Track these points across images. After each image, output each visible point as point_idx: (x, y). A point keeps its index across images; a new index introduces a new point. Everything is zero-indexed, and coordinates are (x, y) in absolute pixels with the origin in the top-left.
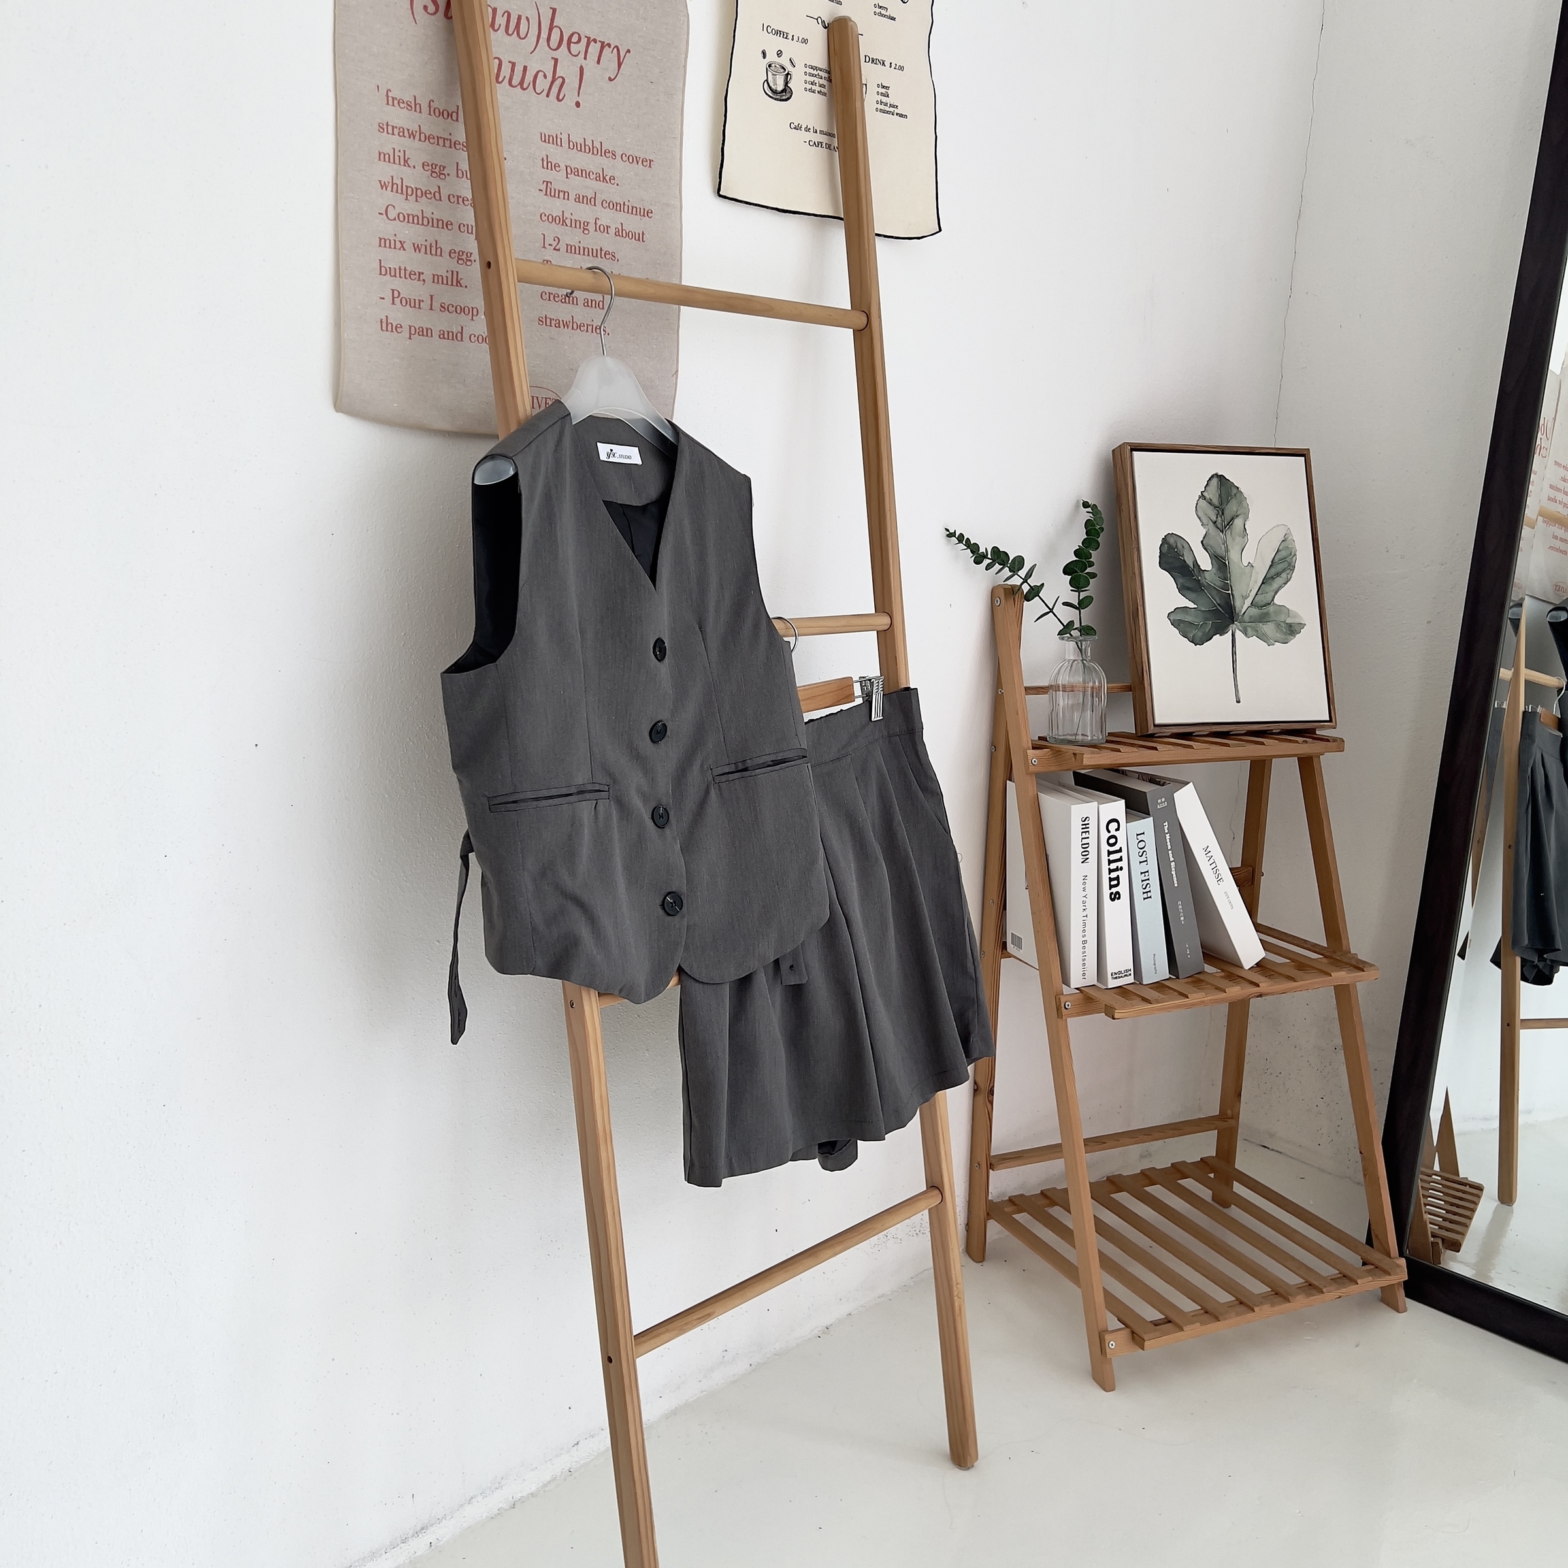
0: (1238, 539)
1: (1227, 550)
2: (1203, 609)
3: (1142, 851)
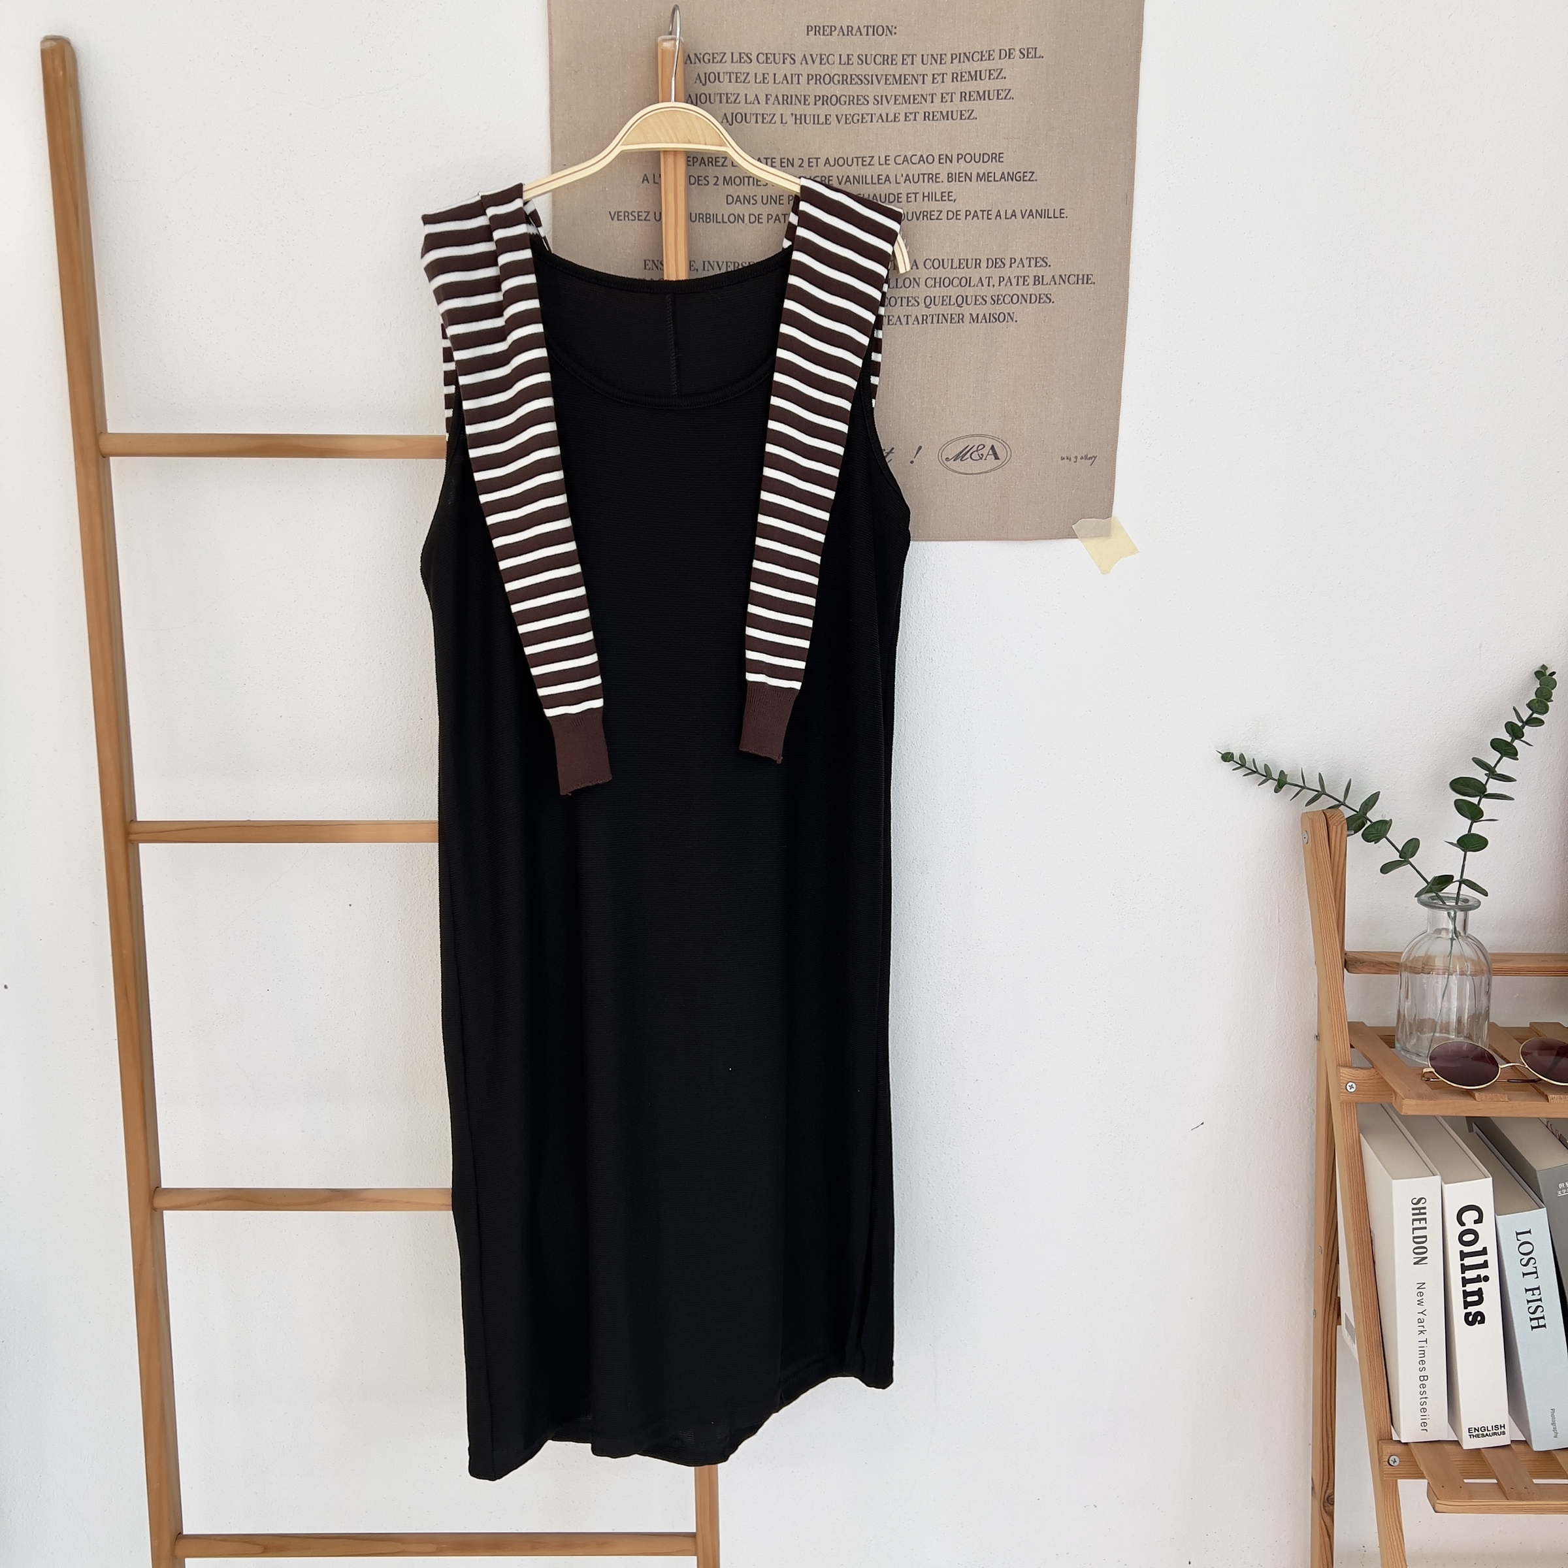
3: (1527, 1258)
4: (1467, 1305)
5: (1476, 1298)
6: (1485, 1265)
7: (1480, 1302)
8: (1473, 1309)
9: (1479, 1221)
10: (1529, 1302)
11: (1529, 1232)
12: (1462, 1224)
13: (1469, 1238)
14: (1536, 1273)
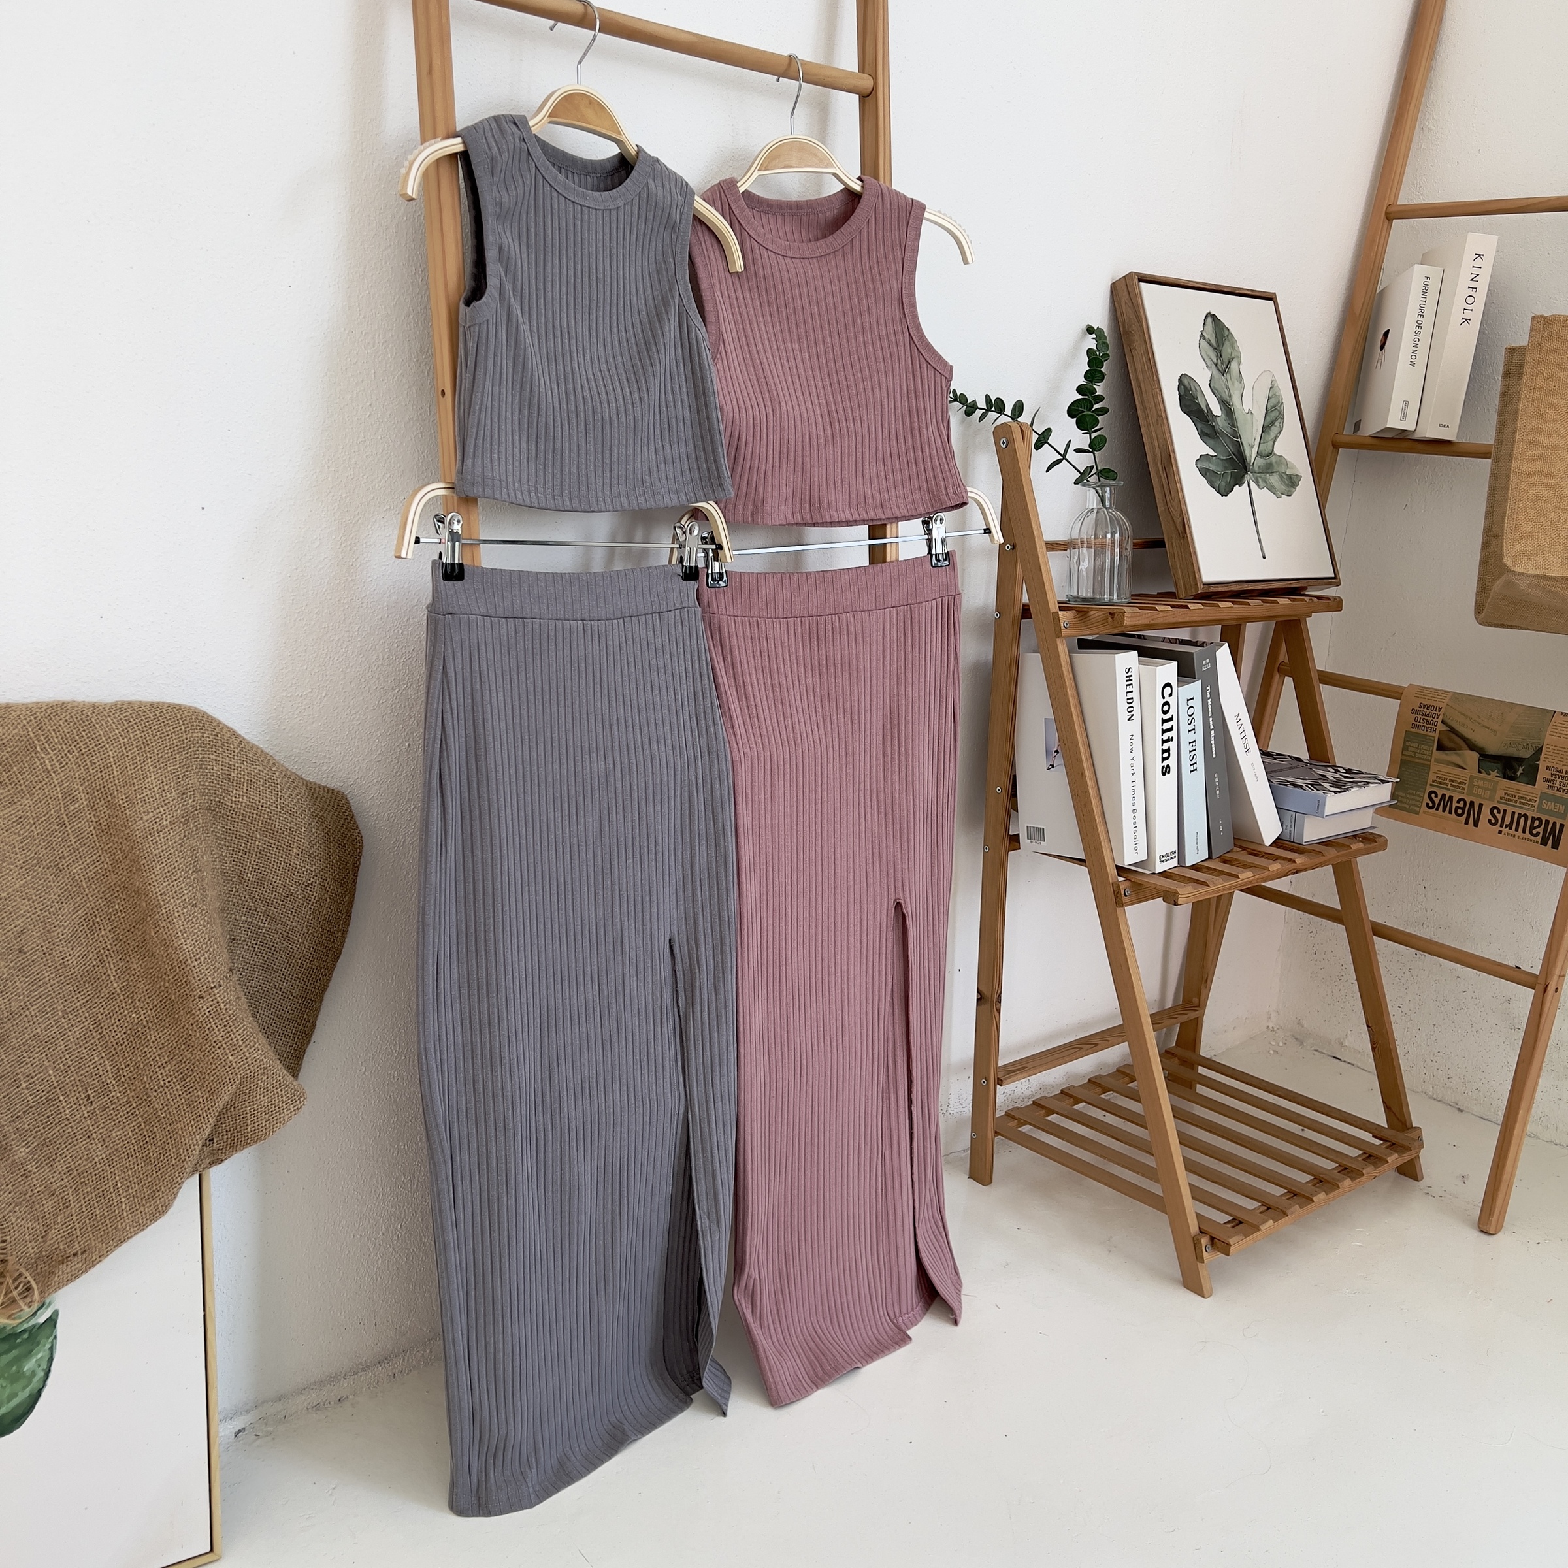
0: (1237, 383)
1: (1230, 396)
2: (1222, 457)
3: (1191, 718)
4: (1164, 759)
5: (1166, 755)
6: (1171, 729)
7: (1167, 758)
8: (1165, 763)
9: (1170, 695)
10: (1190, 752)
11: (1193, 699)
12: (1164, 698)
13: (1166, 708)
14: (1194, 729)
